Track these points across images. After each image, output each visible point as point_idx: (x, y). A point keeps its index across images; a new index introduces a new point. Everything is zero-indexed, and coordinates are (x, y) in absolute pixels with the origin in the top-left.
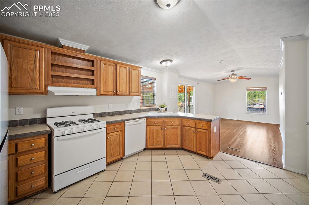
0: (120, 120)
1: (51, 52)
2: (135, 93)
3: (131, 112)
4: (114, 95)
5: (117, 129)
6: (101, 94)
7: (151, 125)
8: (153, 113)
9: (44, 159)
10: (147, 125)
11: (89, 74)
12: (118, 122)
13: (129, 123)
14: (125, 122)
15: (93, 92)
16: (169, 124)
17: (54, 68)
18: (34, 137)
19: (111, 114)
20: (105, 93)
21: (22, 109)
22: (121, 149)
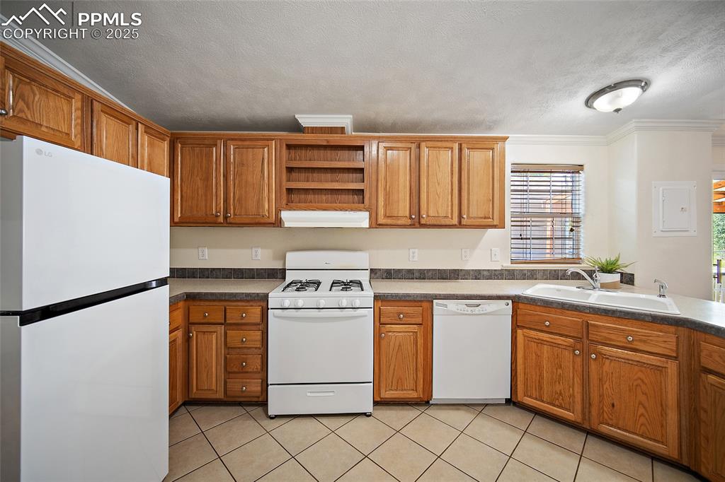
0: (417, 295)
1: (287, 145)
2: (481, 218)
3: (477, 275)
4: (412, 226)
5: (409, 317)
6: (380, 225)
7: (531, 329)
8: (557, 287)
9: (259, 346)
10: (516, 326)
11: (356, 178)
12: (410, 299)
13: (446, 306)
14: (432, 301)
15: (360, 219)
16: (610, 340)
17: (294, 175)
18: (248, 301)
19: (417, 275)
20: (389, 221)
21: (260, 250)
22: (421, 375)
